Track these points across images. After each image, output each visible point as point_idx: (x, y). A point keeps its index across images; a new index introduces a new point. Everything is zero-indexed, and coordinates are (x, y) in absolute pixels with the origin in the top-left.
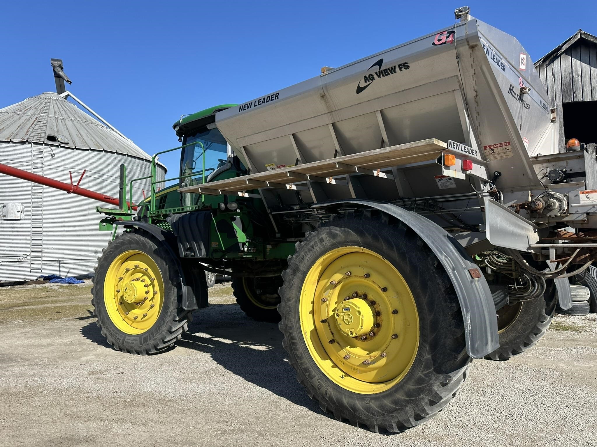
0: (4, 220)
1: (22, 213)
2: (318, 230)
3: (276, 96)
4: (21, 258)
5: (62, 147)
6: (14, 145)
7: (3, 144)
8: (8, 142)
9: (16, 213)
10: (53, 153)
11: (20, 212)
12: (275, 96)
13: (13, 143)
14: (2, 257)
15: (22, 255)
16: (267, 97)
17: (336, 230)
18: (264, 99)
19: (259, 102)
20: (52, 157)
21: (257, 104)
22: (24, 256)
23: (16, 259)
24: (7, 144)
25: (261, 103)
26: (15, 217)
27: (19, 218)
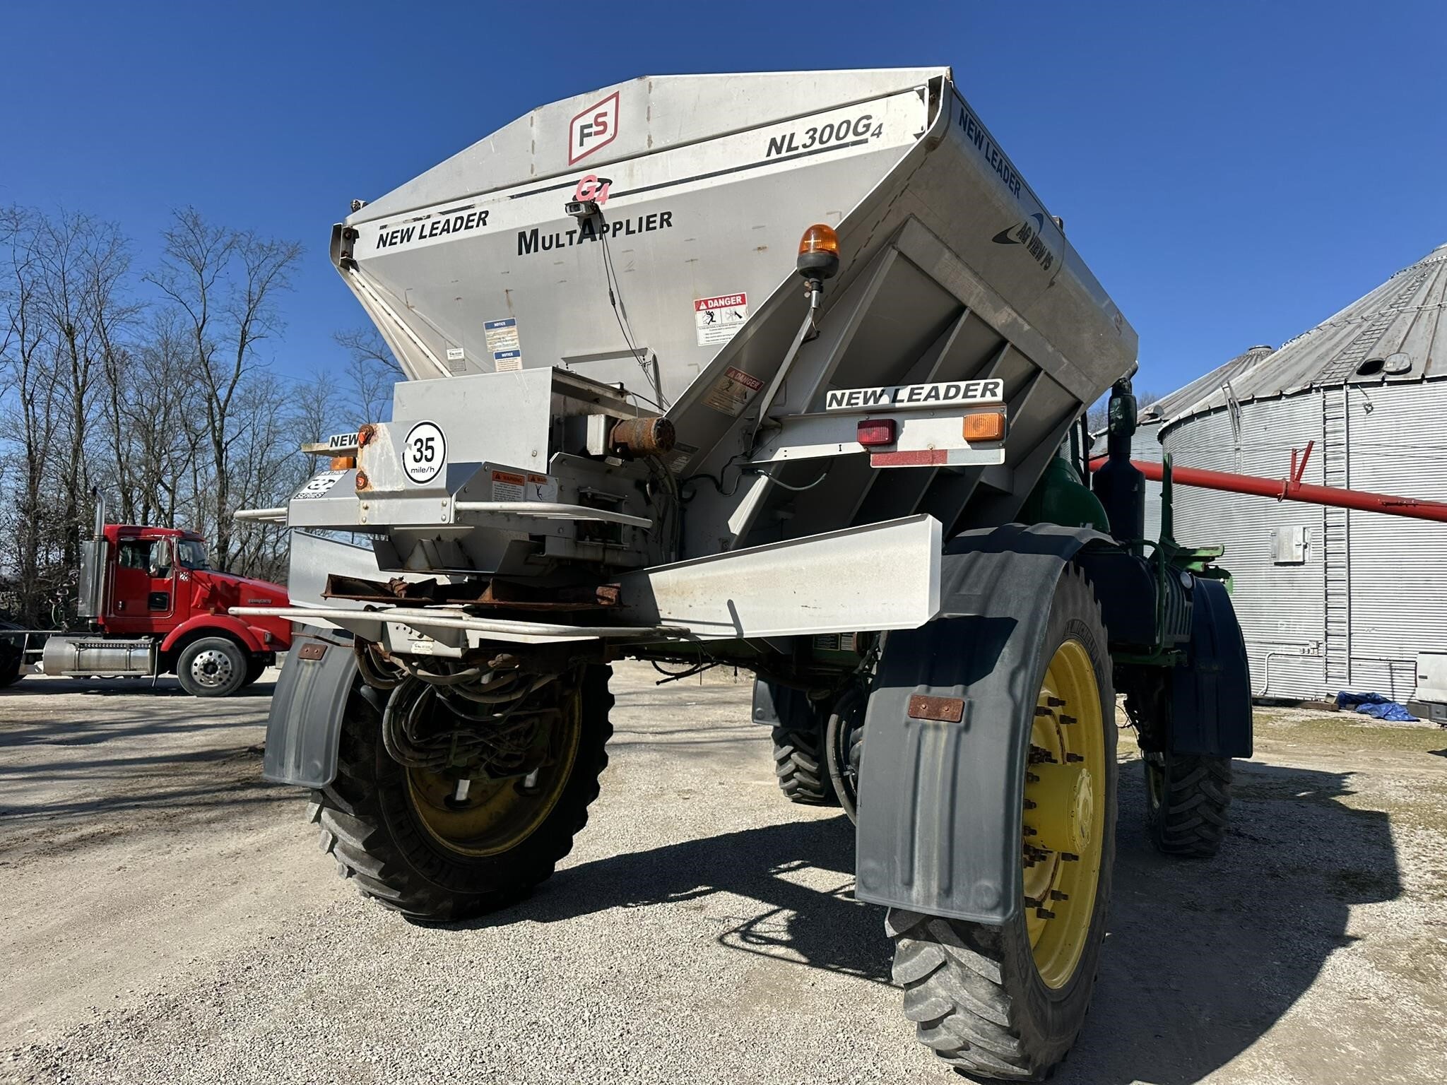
0: (1276, 564)
1: (1307, 549)
4: (1306, 648)
5: (1390, 383)
6: (1290, 400)
7: (1270, 403)
8: (1278, 398)
9: (1294, 547)
10: (1367, 402)
11: (1302, 547)
13: (1288, 396)
14: (1273, 643)
15: (1308, 642)
20: (1368, 412)
22: (1310, 643)
23: (1297, 650)
24: (1277, 402)
26: (1292, 558)
27: (1301, 560)
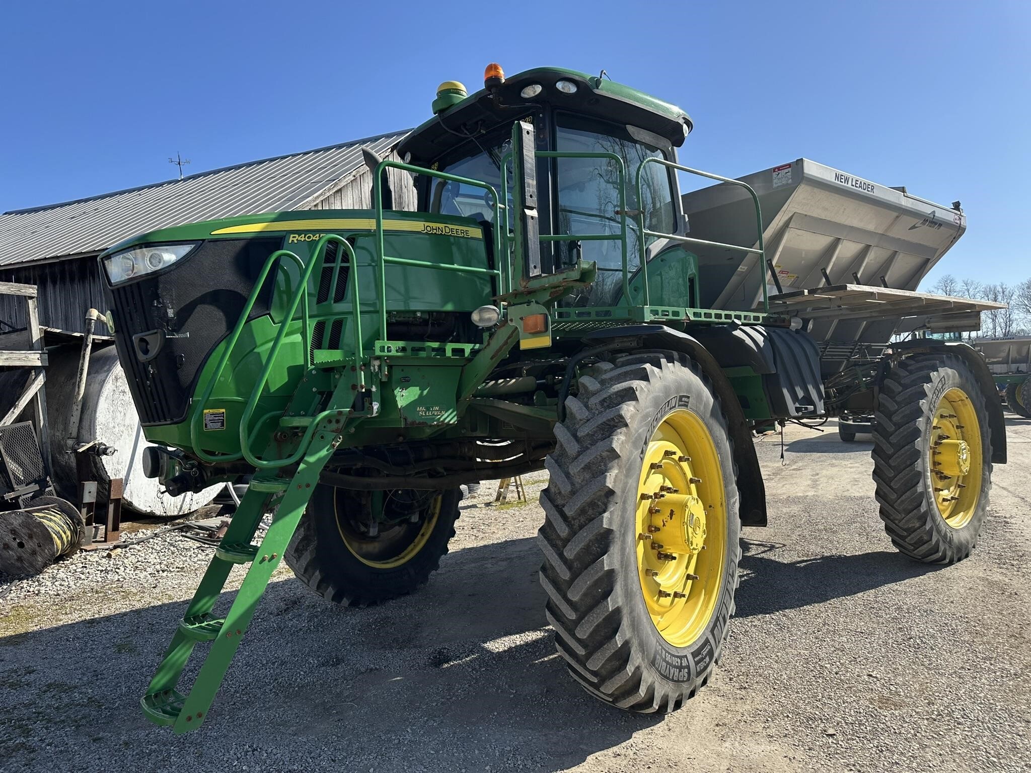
2: (938, 371)
3: (872, 189)
12: (870, 187)
16: (864, 183)
17: (950, 371)
18: (861, 182)
19: (856, 183)
21: (854, 184)
25: (858, 185)
